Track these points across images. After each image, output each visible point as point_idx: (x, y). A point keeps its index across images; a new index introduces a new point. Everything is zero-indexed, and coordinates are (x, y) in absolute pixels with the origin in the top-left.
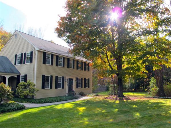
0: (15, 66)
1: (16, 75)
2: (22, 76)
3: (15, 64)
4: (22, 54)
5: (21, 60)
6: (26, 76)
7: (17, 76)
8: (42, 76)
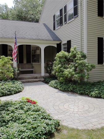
0: (54, 31)
1: (55, 44)
2: (63, 44)
3: (54, 29)
4: (61, 11)
5: (61, 19)
6: (69, 42)
7: (57, 44)
8: (97, 40)
